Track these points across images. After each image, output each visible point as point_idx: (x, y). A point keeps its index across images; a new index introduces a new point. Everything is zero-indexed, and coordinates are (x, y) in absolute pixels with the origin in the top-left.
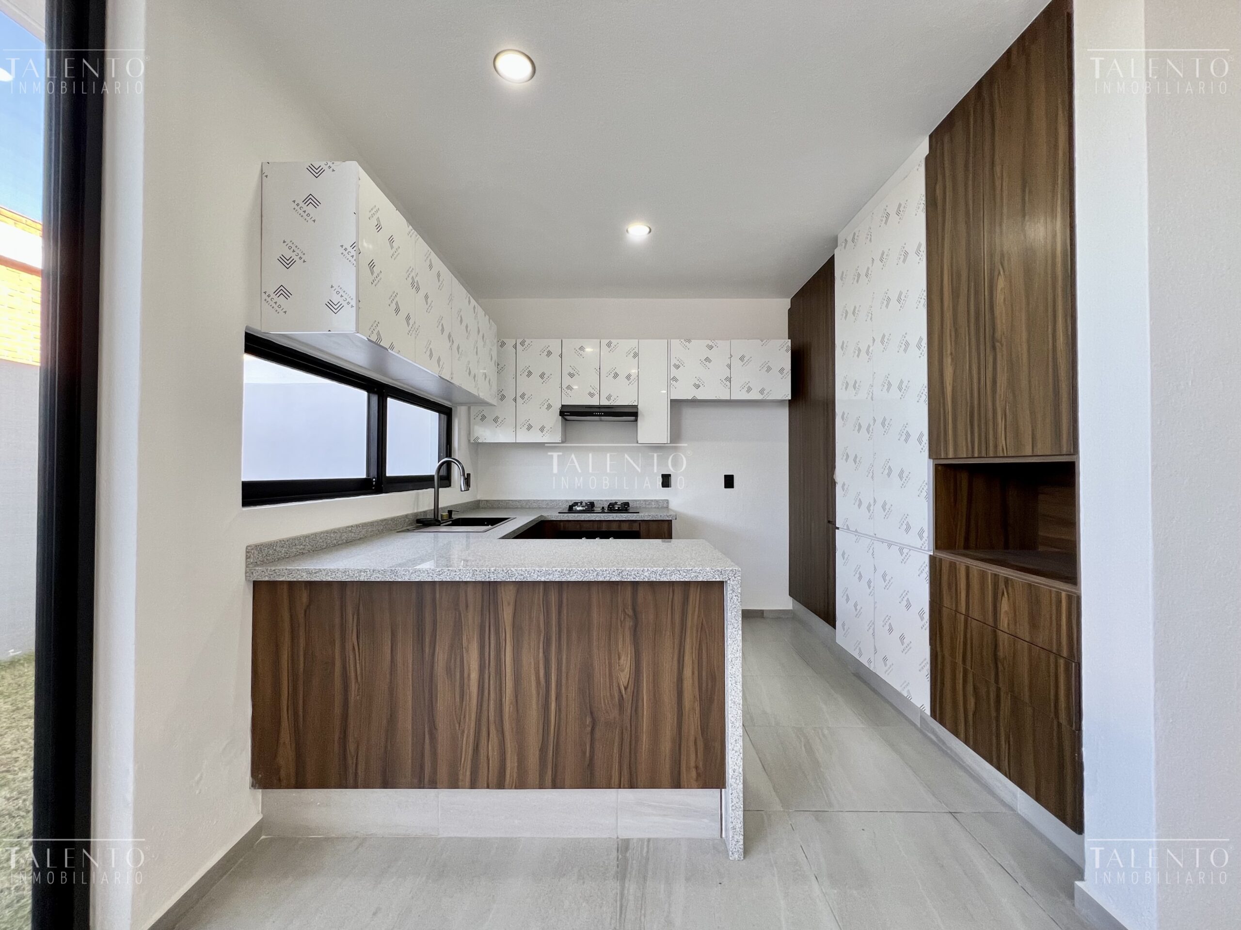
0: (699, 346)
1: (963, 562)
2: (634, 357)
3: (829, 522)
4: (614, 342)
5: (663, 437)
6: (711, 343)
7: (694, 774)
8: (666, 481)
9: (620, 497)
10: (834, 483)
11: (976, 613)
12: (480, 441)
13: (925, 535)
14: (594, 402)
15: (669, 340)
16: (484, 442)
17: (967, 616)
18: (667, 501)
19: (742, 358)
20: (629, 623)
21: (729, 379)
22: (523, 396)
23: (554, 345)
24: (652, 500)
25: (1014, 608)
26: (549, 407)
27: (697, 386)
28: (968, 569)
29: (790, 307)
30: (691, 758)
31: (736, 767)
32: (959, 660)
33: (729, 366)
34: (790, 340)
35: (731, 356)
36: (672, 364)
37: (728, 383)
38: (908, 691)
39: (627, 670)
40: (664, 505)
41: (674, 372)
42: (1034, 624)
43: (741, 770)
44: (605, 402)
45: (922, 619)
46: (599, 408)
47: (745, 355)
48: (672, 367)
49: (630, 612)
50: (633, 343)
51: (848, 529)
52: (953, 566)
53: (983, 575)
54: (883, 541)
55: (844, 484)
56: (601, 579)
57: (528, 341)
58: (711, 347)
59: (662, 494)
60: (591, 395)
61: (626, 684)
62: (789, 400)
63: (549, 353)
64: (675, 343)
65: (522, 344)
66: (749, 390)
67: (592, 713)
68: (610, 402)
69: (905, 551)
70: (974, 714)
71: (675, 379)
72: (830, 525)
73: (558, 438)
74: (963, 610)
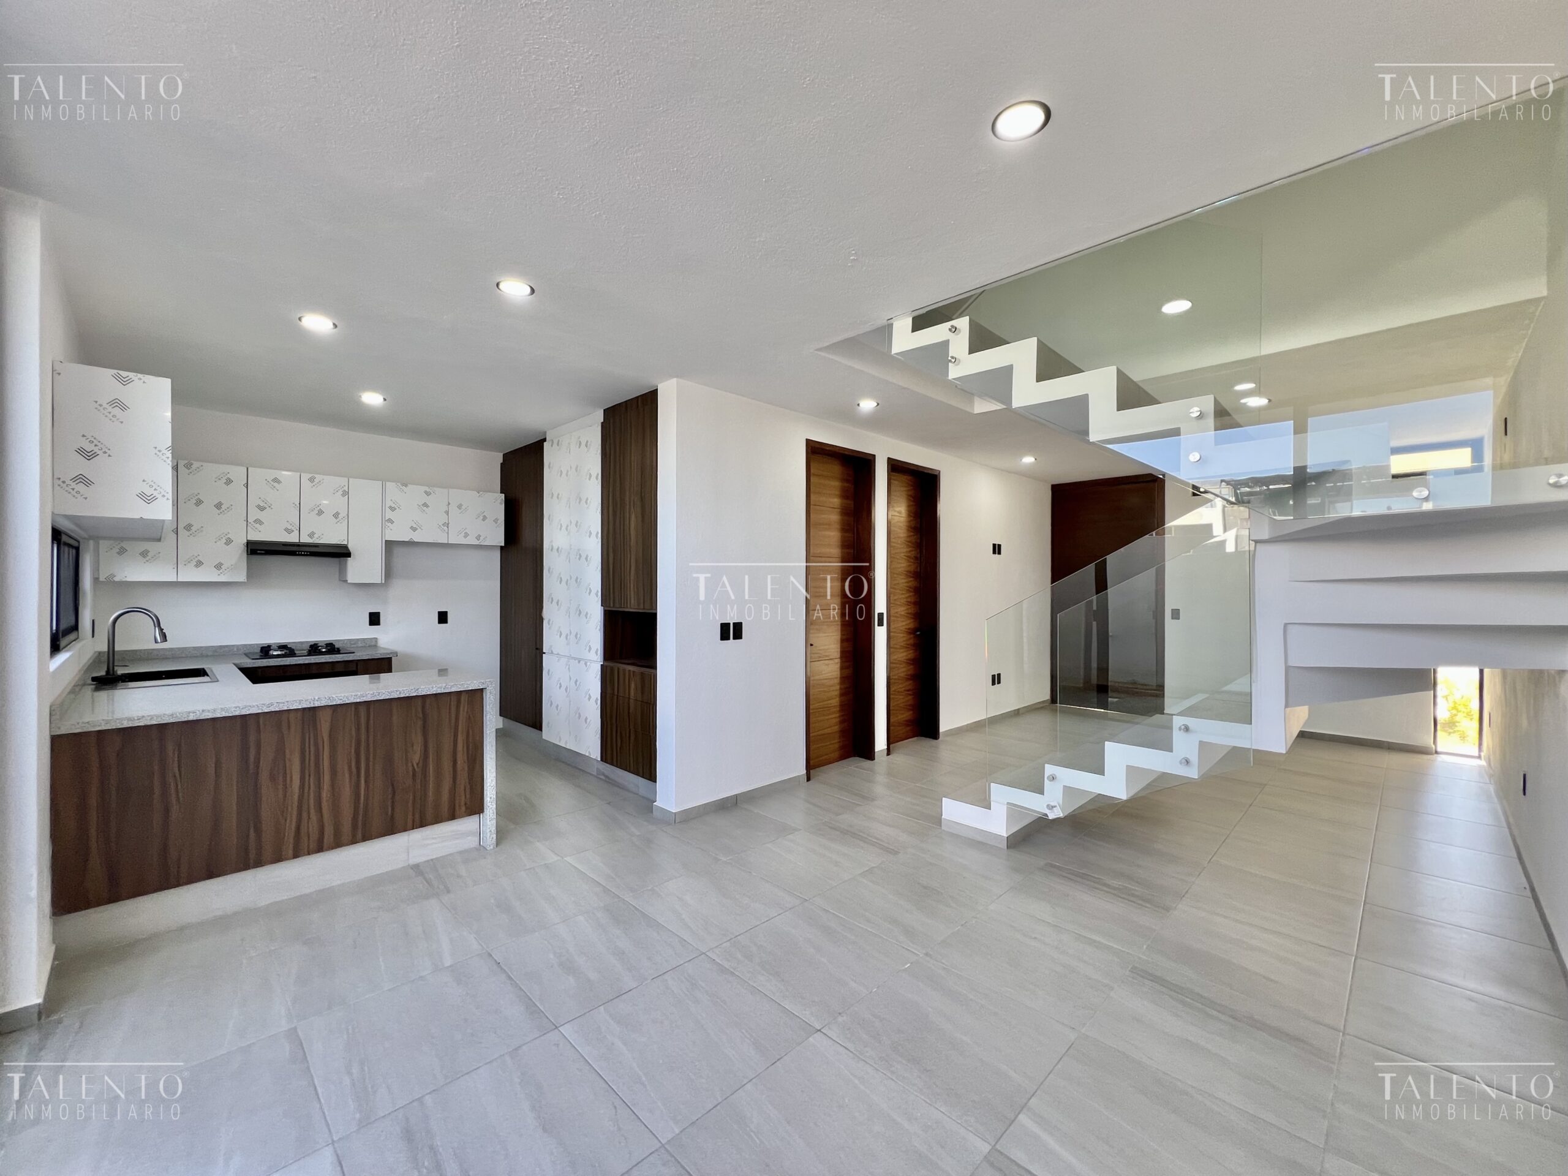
0: (416, 493)
1: (616, 665)
2: (343, 495)
3: (537, 649)
4: (318, 477)
5: (377, 577)
6: (428, 490)
7: (463, 808)
8: (374, 619)
9: (322, 637)
10: (541, 620)
11: (621, 694)
12: (117, 579)
13: (599, 652)
14: (293, 538)
15: (384, 483)
16: (124, 580)
17: (617, 695)
18: (376, 639)
19: (460, 507)
20: (420, 723)
21: (447, 525)
22: (188, 527)
23: (237, 473)
24: (358, 640)
25: (636, 685)
26: (229, 542)
27: (414, 529)
28: (618, 669)
29: (502, 462)
30: (462, 798)
31: (492, 796)
32: (614, 721)
33: (447, 513)
34: (503, 495)
35: (449, 504)
36: (388, 506)
37: (446, 528)
38: (589, 752)
39: (419, 752)
40: (373, 643)
41: (389, 514)
42: (643, 693)
43: (495, 797)
44: (305, 539)
45: (597, 704)
46: (298, 545)
47: (463, 503)
48: (387, 509)
49: (421, 715)
50: (343, 481)
51: (552, 653)
52: (612, 669)
53: (624, 670)
54: (575, 659)
55: (549, 620)
56: (402, 696)
57: (196, 465)
58: (428, 494)
59: (372, 632)
60: (289, 531)
61: (417, 762)
62: (501, 547)
63: (229, 482)
64: (390, 486)
65: (188, 466)
66: (466, 535)
67: (393, 785)
68: (314, 539)
69: (588, 664)
70: (620, 748)
71: (390, 521)
72: (538, 651)
73: (242, 577)
74: (616, 693)
